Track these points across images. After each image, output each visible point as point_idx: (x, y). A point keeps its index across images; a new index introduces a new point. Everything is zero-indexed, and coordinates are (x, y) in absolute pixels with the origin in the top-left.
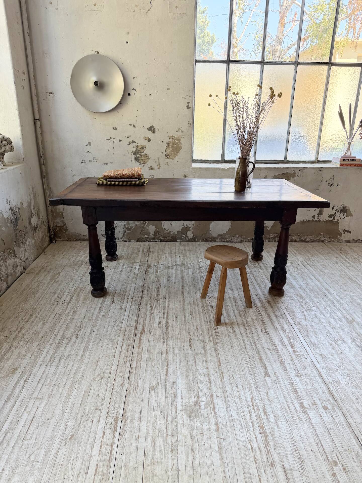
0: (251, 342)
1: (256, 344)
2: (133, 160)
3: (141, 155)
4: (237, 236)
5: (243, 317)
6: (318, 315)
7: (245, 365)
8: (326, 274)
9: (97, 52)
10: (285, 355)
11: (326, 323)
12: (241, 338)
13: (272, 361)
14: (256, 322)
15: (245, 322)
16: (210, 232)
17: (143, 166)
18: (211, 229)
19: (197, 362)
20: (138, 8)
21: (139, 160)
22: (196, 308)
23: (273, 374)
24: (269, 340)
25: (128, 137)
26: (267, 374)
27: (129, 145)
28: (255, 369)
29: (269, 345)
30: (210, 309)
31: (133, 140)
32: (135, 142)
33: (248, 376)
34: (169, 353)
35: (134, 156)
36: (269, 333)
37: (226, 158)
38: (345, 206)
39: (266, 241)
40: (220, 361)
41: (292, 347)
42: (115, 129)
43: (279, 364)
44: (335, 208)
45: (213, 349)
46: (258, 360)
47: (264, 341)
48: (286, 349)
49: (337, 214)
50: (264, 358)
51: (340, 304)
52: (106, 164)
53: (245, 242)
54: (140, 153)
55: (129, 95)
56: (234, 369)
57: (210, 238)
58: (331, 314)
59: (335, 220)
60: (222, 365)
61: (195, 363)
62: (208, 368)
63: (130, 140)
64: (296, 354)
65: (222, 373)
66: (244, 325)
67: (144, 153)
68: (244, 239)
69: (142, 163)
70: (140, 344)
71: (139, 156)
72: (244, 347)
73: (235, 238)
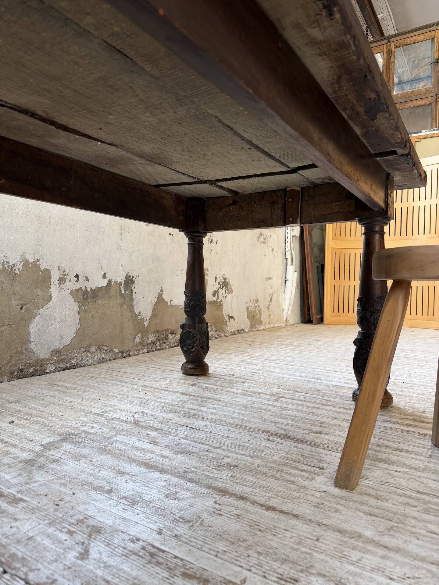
4: (93, 349)
16: (33, 346)
18: (32, 338)
38: (226, 276)
39: (144, 351)
44: (218, 280)
49: (220, 290)
53: (110, 360)
57: (30, 365)
59: (219, 301)
68: (106, 353)
73: (89, 355)
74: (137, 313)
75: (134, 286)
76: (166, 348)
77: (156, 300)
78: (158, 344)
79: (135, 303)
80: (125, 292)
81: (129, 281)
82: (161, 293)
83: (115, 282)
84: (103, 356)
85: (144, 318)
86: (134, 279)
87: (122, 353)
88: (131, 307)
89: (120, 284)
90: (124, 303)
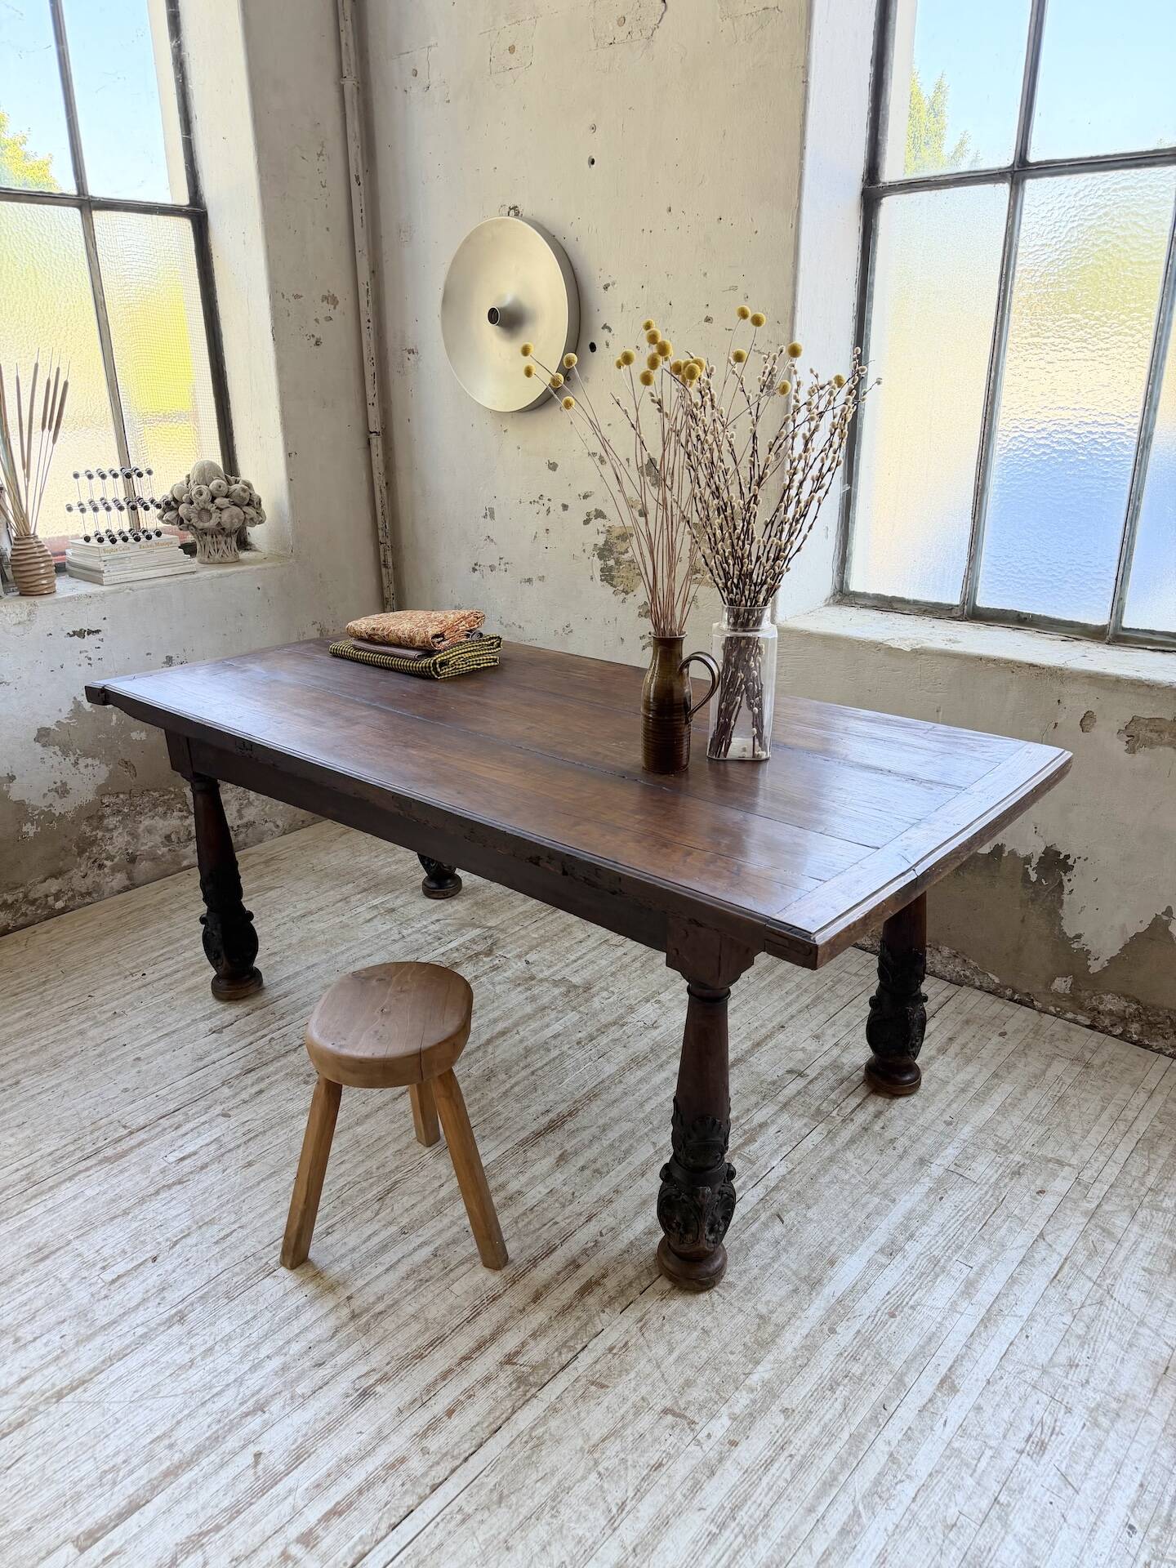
0: (258, 1392)
1: (260, 1408)
2: (597, 574)
3: (618, 562)
5: (410, 1285)
6: (681, 1469)
7: (110, 1451)
8: (1089, 1311)
9: (515, 208)
10: (253, 1525)
11: (641, 1526)
12: (265, 1351)
13: (190, 1506)
14: (415, 1327)
15: (380, 1307)
17: (624, 601)
19: (44, 1340)
20: (626, 28)
21: (612, 578)
22: (348, 1166)
23: (104, 1551)
24: (319, 1426)
25: (585, 497)
26: (92, 1537)
27: (586, 522)
28: (99, 1491)
29: (291, 1440)
30: (375, 1192)
31: (599, 508)
32: (604, 517)
33: (46, 1494)
34: (48, 1262)
35: (598, 564)
36: (370, 1401)
37: (983, 601)
39: (1080, 1018)
40: (84, 1382)
41: (336, 1512)
42: (553, 467)
43: (180, 1536)
45: (140, 1331)
46: (164, 1467)
47: (300, 1417)
48: (301, 1504)
50: (185, 1479)
51: (878, 1492)
52: (529, 580)
54: (616, 555)
55: (593, 347)
56: (64, 1439)
58: (736, 1508)
60: (69, 1398)
61: (35, 1339)
62: (23, 1380)
63: (591, 505)
64: (296, 1550)
65: (20, 1425)
66: (354, 1316)
67: (626, 557)
69: (621, 588)
70: (51, 1188)
71: (611, 563)
72: (215, 1391)
73: (938, 957)
74: (1071, 934)
75: (1069, 875)
76: (1160, 1051)
77: (1142, 928)
78: (1135, 1027)
79: (1065, 912)
80: (1039, 880)
81: (1055, 863)
82: (1165, 918)
83: (1013, 853)
84: (967, 973)
85: (1089, 952)
86: (1070, 862)
87: (1014, 992)
88: (1053, 915)
89: (1028, 860)
90: (1033, 900)
